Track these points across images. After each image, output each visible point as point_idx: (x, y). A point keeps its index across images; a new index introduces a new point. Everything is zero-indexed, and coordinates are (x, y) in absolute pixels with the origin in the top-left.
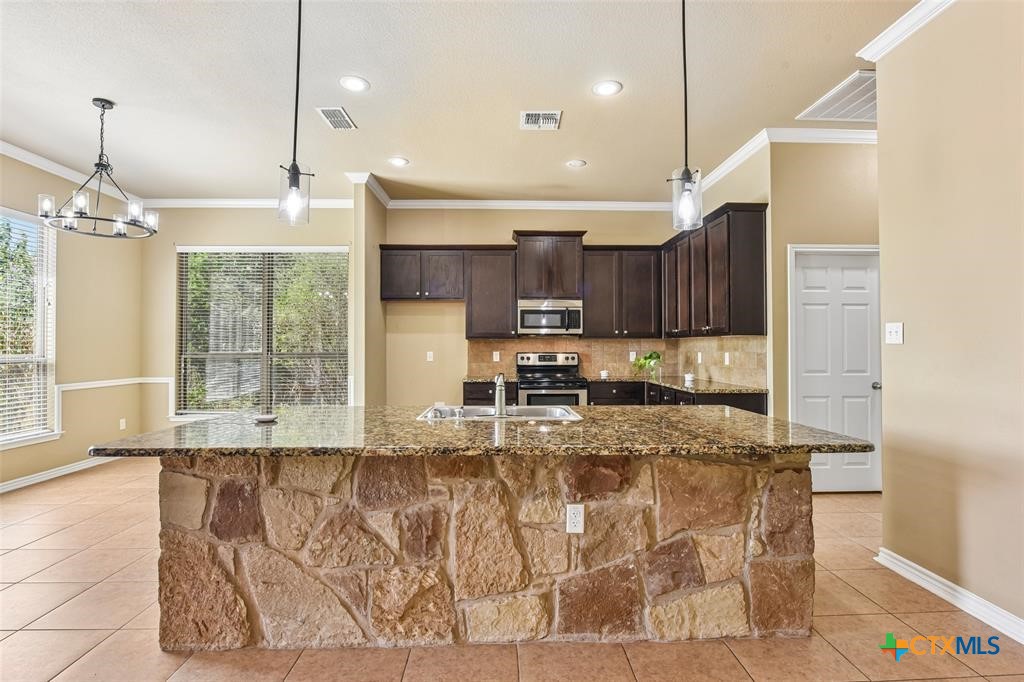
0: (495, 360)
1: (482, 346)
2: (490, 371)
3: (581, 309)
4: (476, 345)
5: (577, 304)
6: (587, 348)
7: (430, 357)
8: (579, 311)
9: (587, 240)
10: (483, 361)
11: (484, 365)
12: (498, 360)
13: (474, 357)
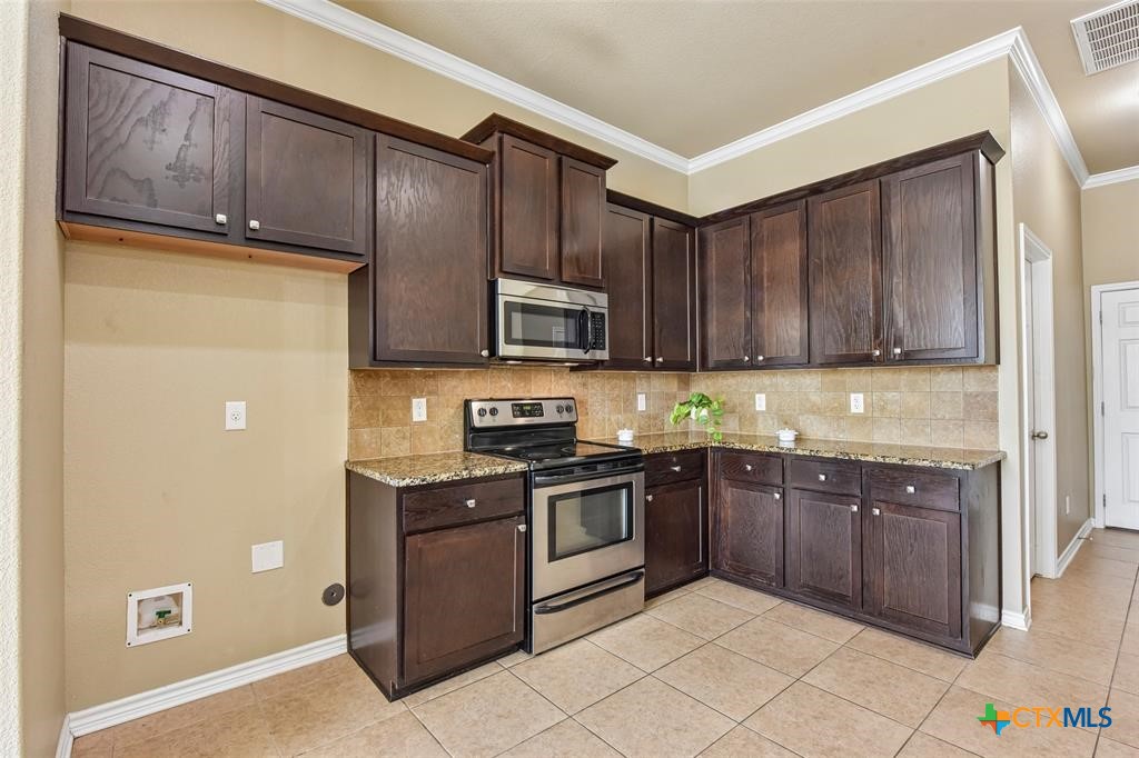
0: (416, 418)
1: (386, 388)
2: (406, 444)
3: (606, 311)
4: (370, 384)
5: (600, 302)
6: (580, 389)
7: (236, 414)
8: (603, 315)
9: (614, 180)
10: (388, 422)
11: (390, 432)
12: (424, 418)
13: (366, 411)
